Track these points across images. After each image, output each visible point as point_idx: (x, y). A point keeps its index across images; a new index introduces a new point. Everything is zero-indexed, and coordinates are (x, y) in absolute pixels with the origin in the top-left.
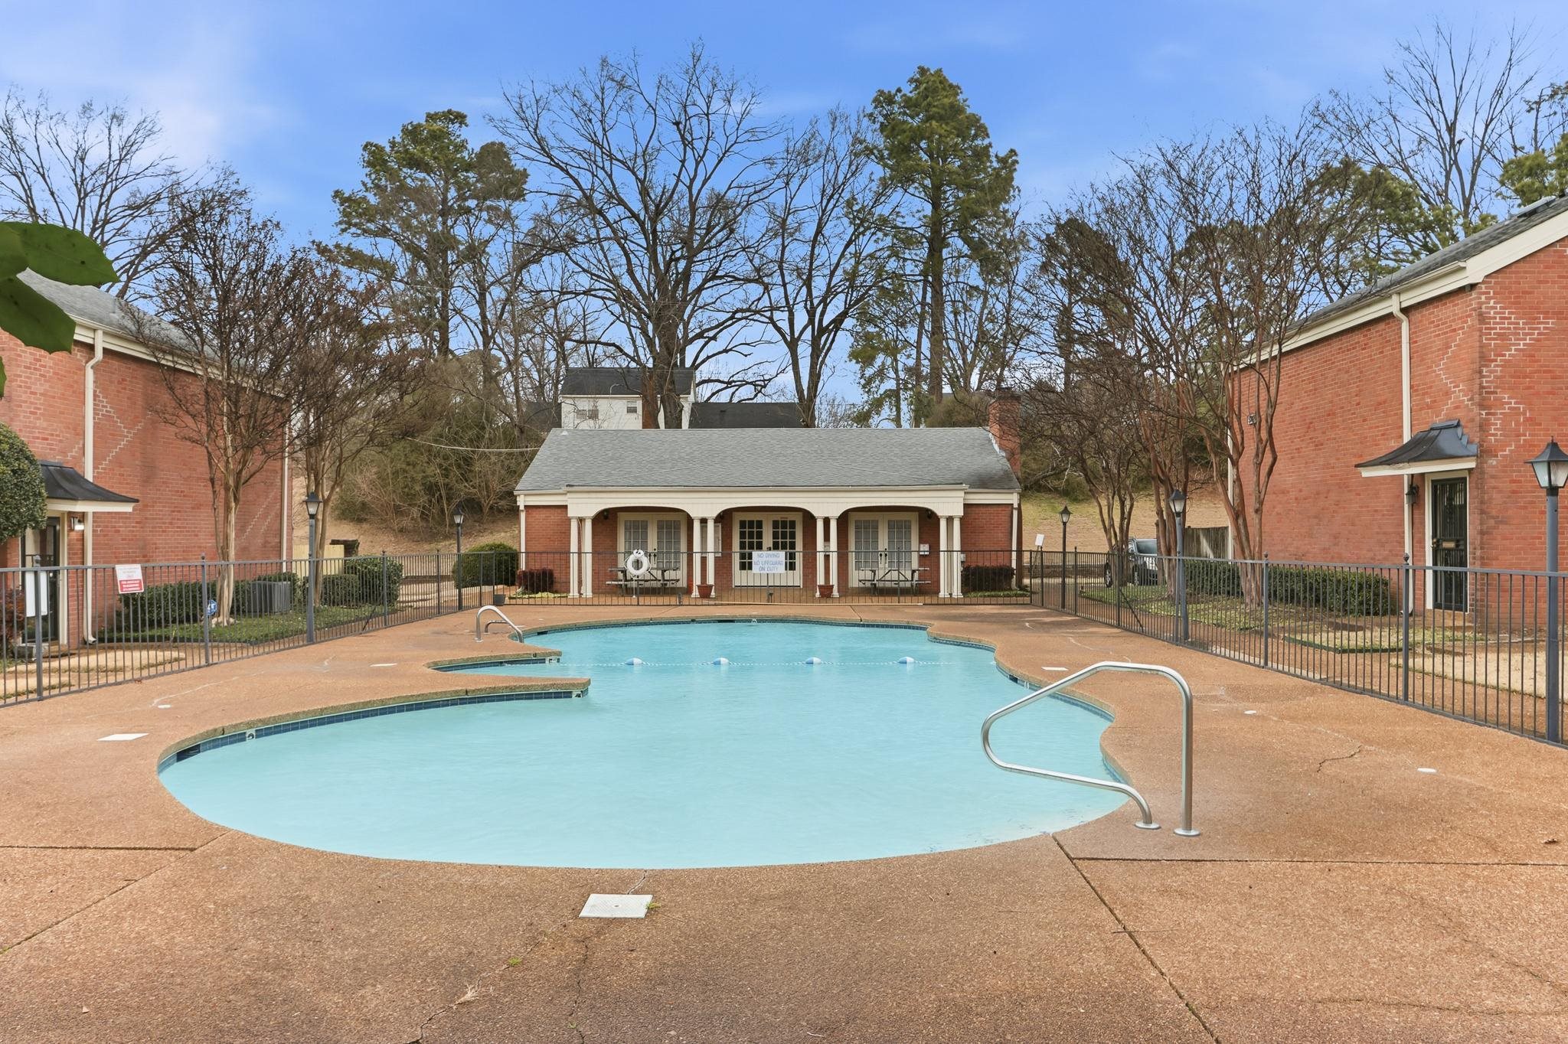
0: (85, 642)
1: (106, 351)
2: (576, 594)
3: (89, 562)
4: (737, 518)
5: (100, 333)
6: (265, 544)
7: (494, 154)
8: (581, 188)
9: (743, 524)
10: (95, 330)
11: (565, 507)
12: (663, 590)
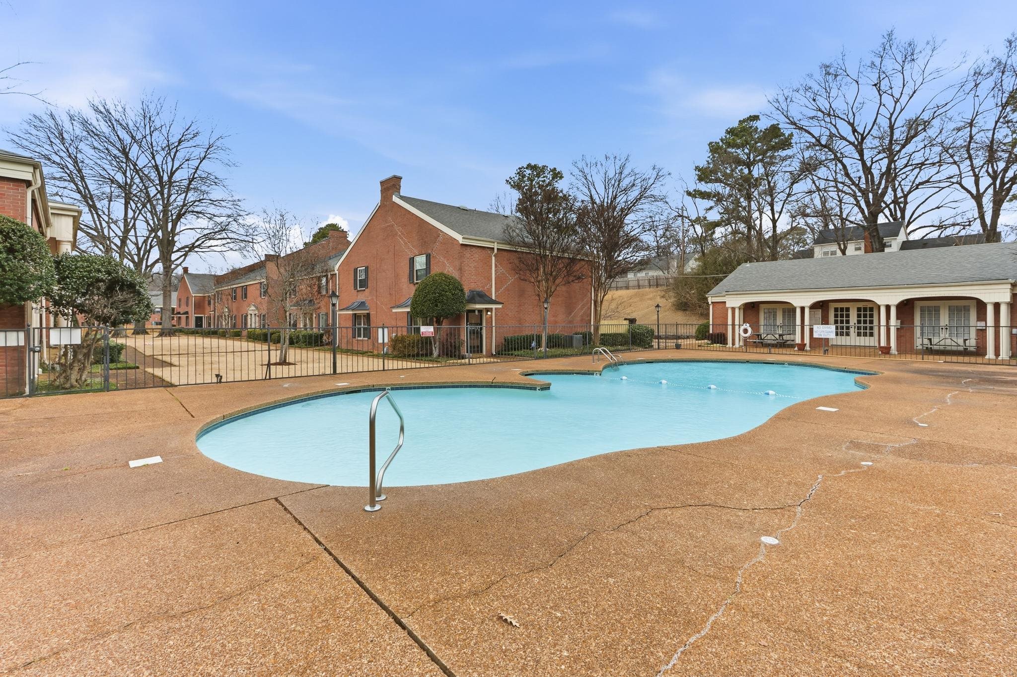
0: (492, 354)
1: (498, 249)
2: (731, 345)
3: (494, 325)
4: (832, 306)
5: (496, 243)
6: (582, 320)
7: (774, 130)
8: (814, 137)
9: (836, 310)
10: (494, 243)
11: (725, 302)
12: (783, 345)
